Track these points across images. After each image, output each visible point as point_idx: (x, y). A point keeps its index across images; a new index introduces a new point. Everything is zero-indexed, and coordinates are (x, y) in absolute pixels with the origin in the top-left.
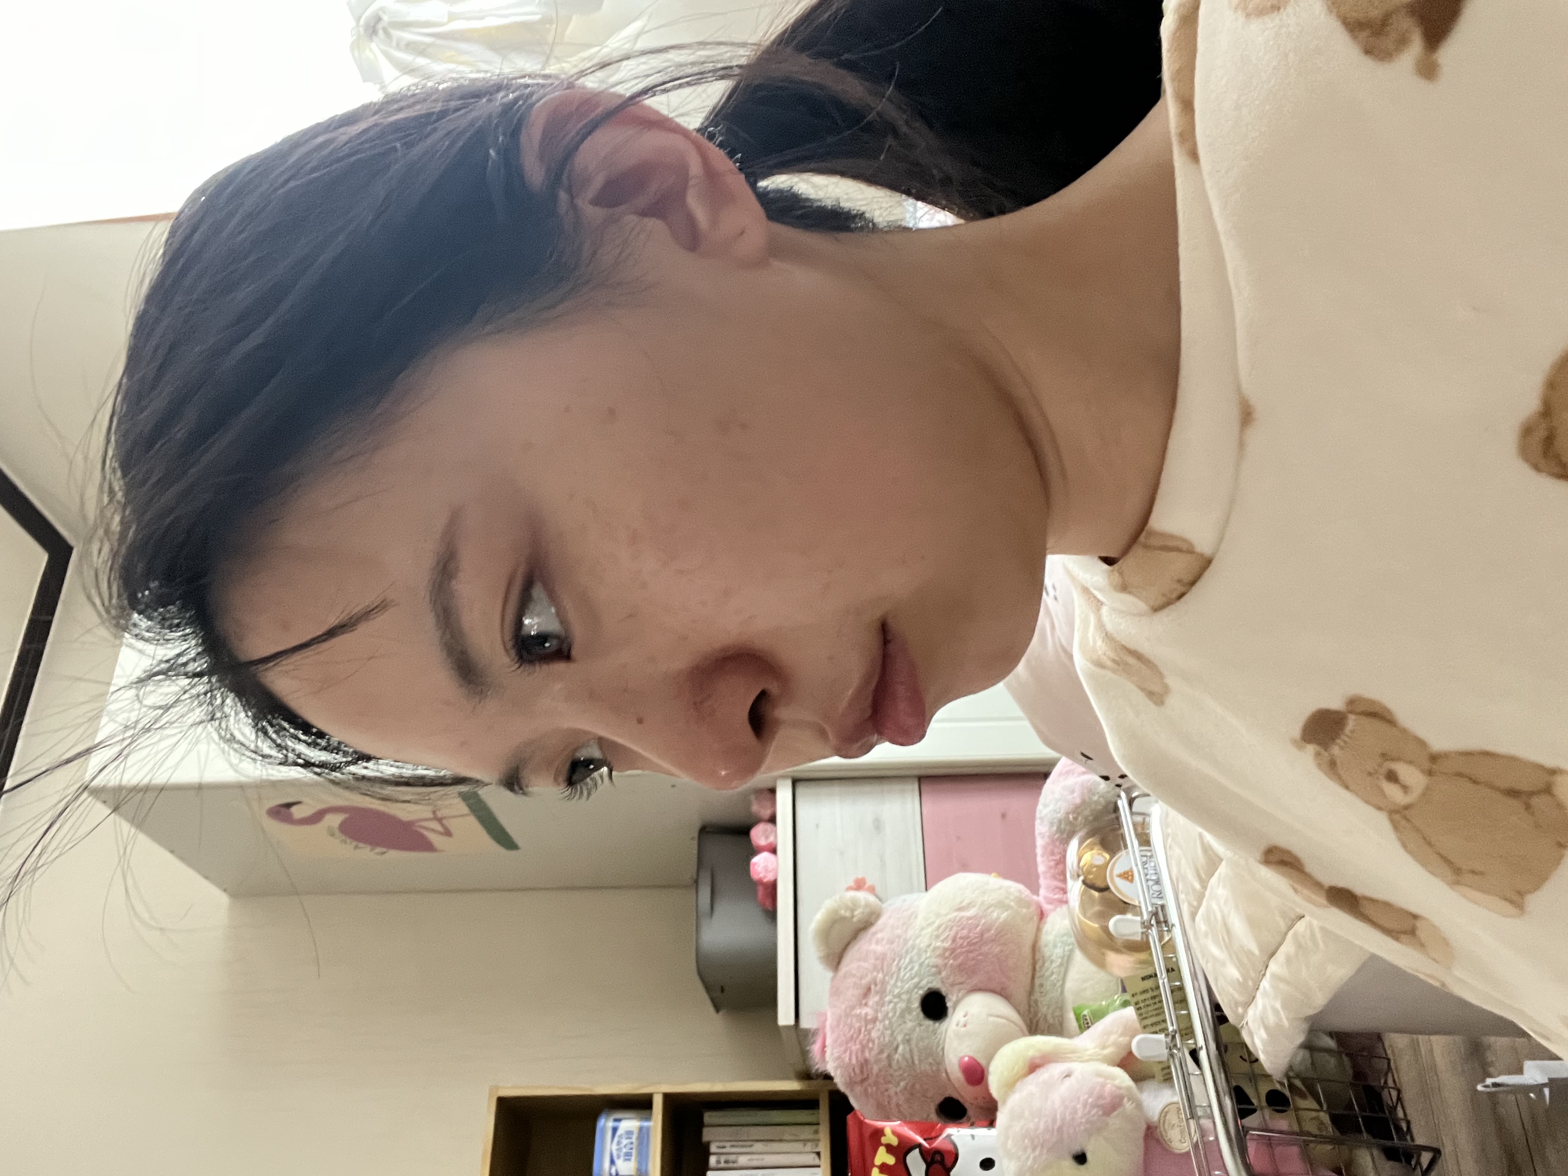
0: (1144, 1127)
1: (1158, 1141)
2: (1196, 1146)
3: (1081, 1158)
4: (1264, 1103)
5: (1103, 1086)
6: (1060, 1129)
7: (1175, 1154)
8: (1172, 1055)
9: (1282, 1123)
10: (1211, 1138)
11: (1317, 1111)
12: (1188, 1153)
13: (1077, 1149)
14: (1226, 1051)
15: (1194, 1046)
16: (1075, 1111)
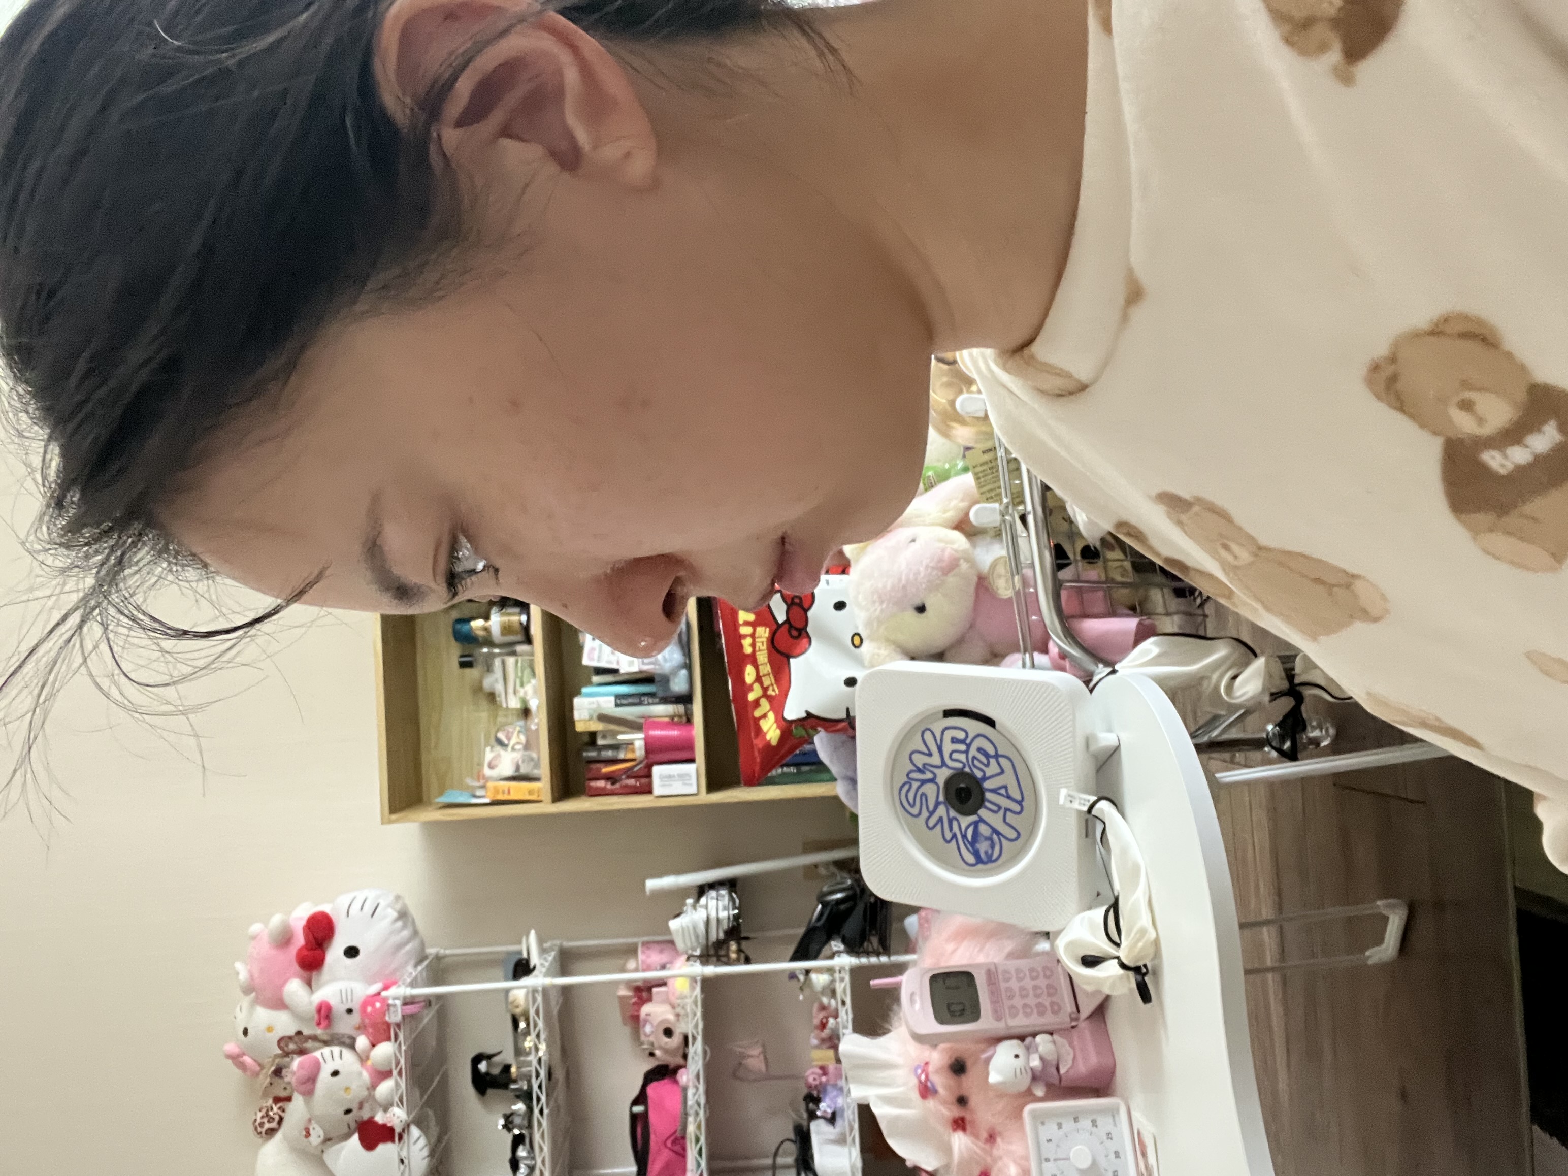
0: (975, 579)
1: (987, 589)
2: (1017, 593)
3: (921, 609)
4: (1079, 558)
5: (943, 550)
6: (904, 587)
7: (1001, 600)
8: (1004, 521)
9: (1093, 573)
10: (1032, 590)
11: (1122, 560)
12: (1010, 599)
13: (918, 602)
14: (1050, 515)
15: (1023, 512)
16: (918, 573)
